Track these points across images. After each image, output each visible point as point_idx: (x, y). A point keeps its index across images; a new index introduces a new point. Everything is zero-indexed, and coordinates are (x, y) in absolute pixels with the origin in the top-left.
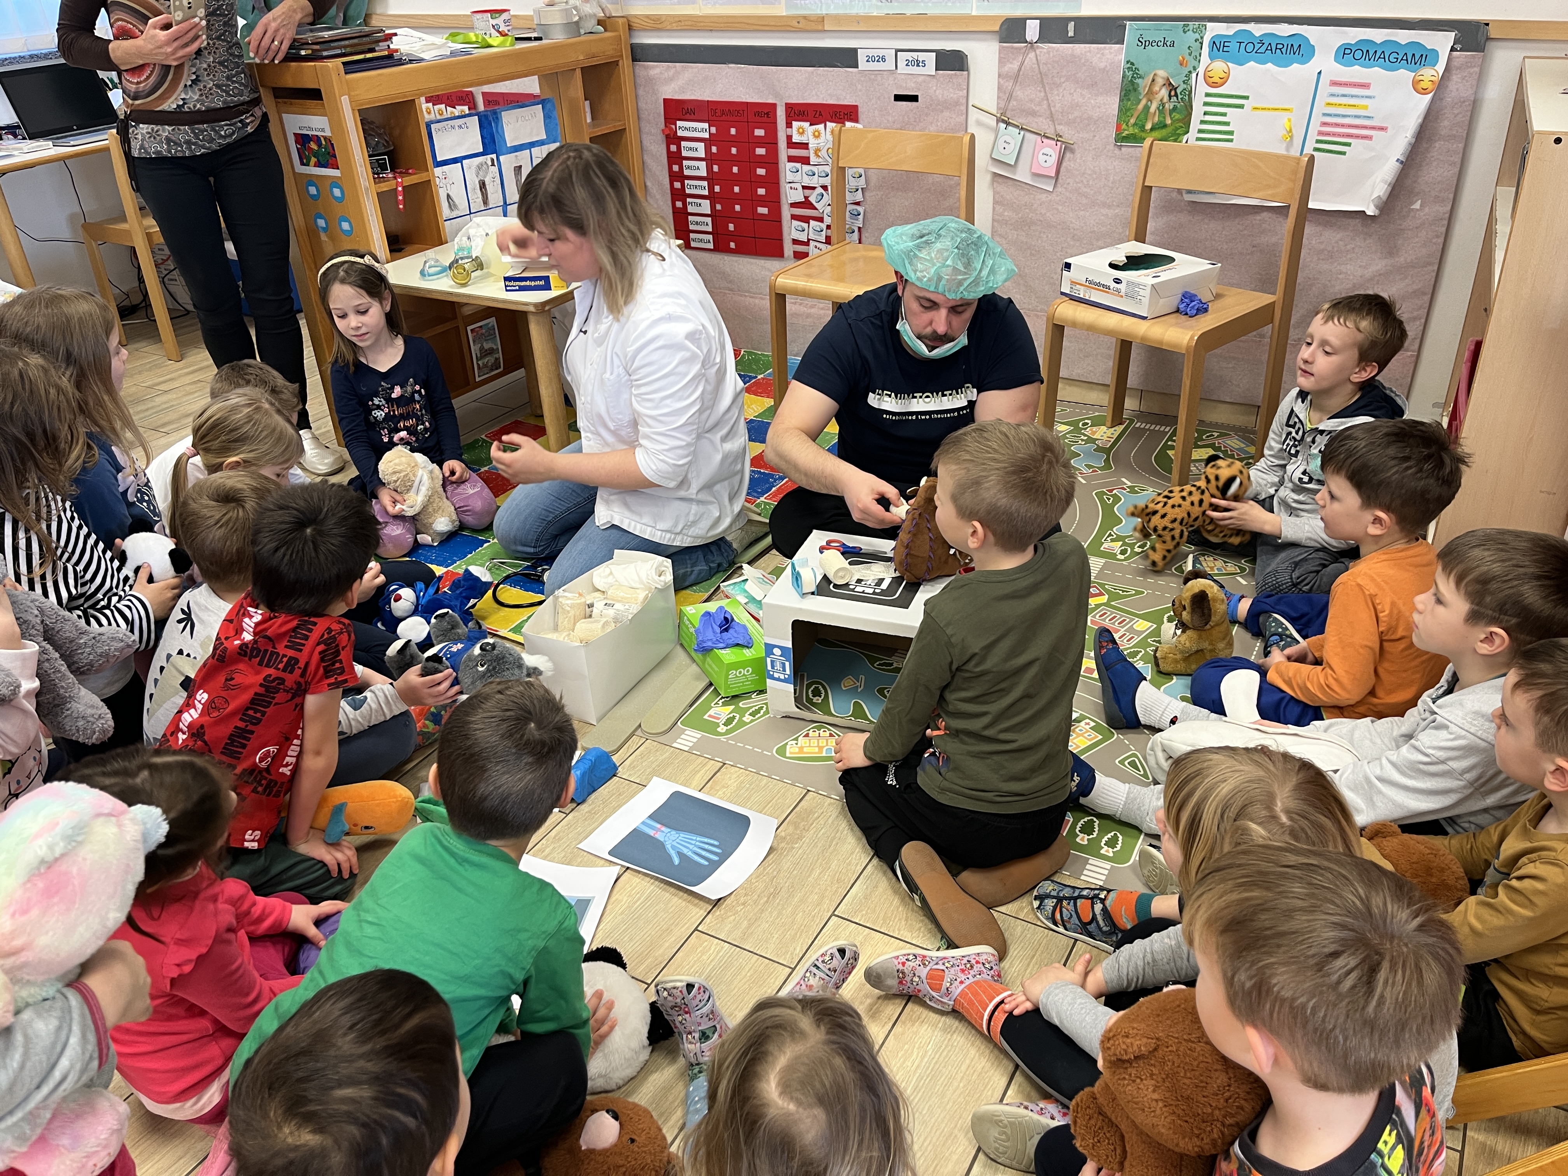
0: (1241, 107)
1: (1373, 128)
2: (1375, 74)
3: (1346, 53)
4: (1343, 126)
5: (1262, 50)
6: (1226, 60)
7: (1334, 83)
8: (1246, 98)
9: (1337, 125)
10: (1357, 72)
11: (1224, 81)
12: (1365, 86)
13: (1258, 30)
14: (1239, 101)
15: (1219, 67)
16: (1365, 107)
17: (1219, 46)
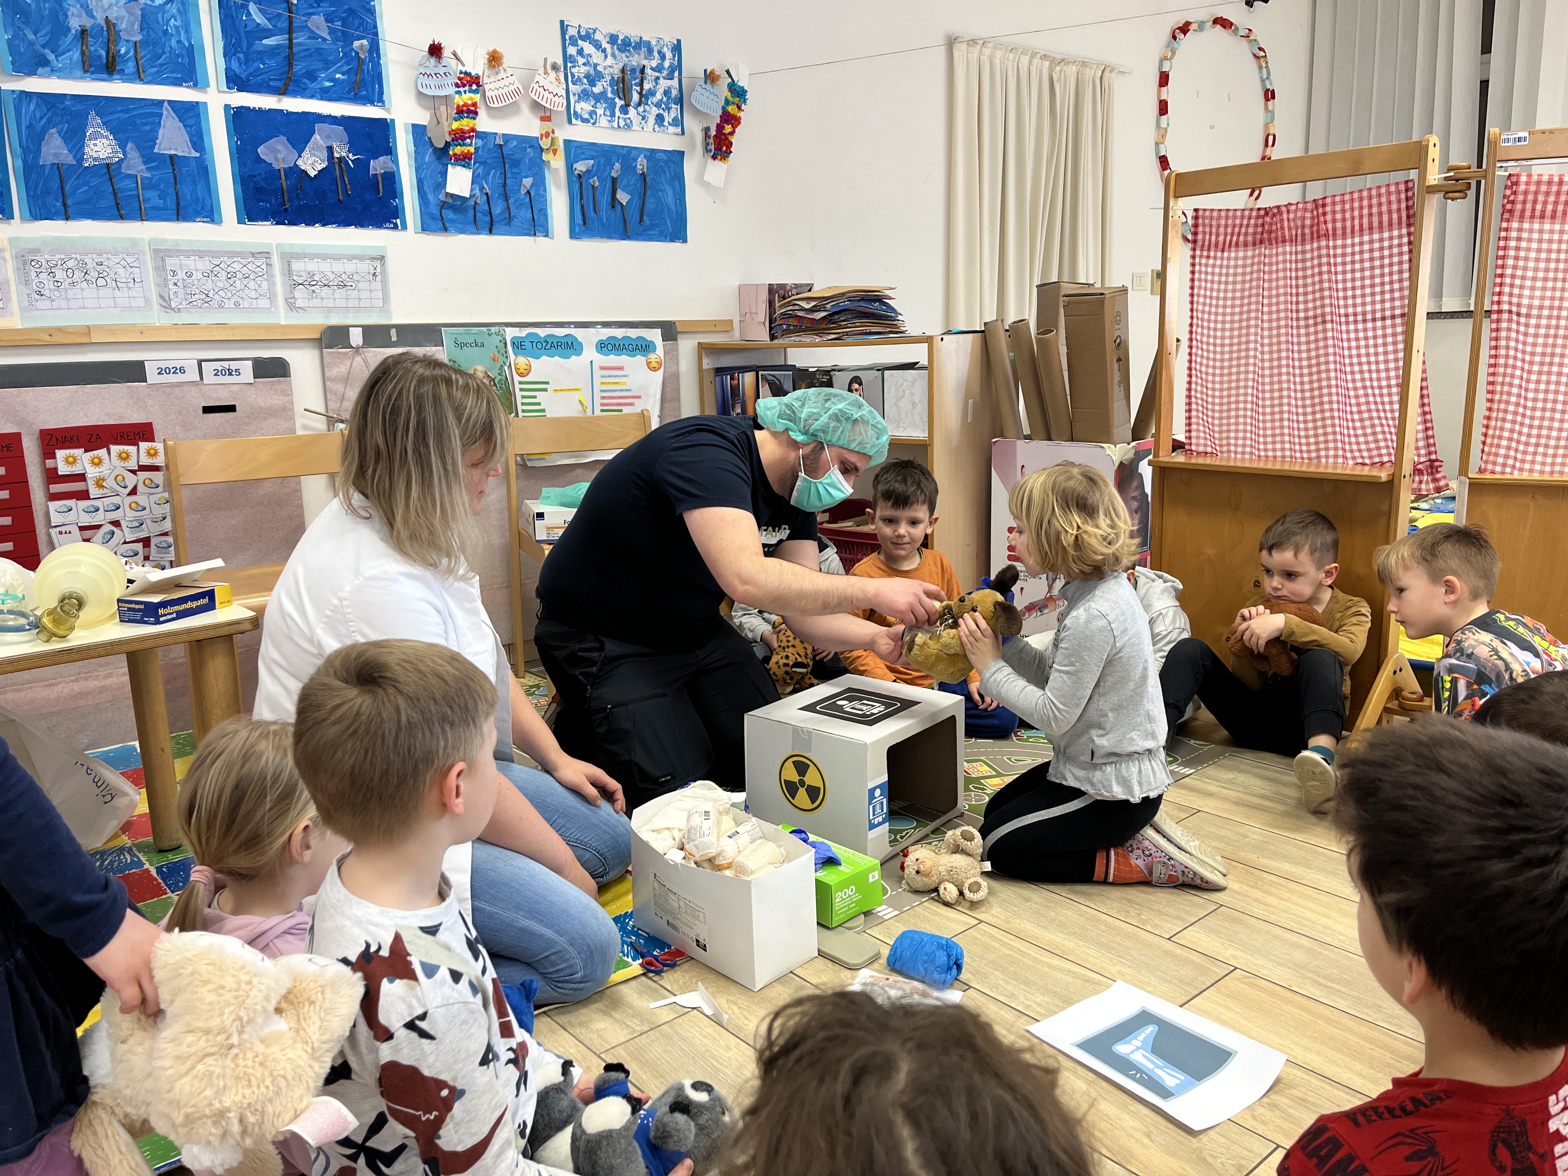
0: (545, 390)
1: (633, 397)
2: (623, 359)
3: (604, 346)
4: (614, 398)
5: (548, 347)
6: (525, 356)
7: (602, 368)
8: (547, 383)
9: (611, 398)
10: (613, 359)
11: (528, 371)
12: (621, 368)
13: (542, 332)
14: (542, 386)
15: (522, 361)
16: (625, 384)
17: (518, 345)
